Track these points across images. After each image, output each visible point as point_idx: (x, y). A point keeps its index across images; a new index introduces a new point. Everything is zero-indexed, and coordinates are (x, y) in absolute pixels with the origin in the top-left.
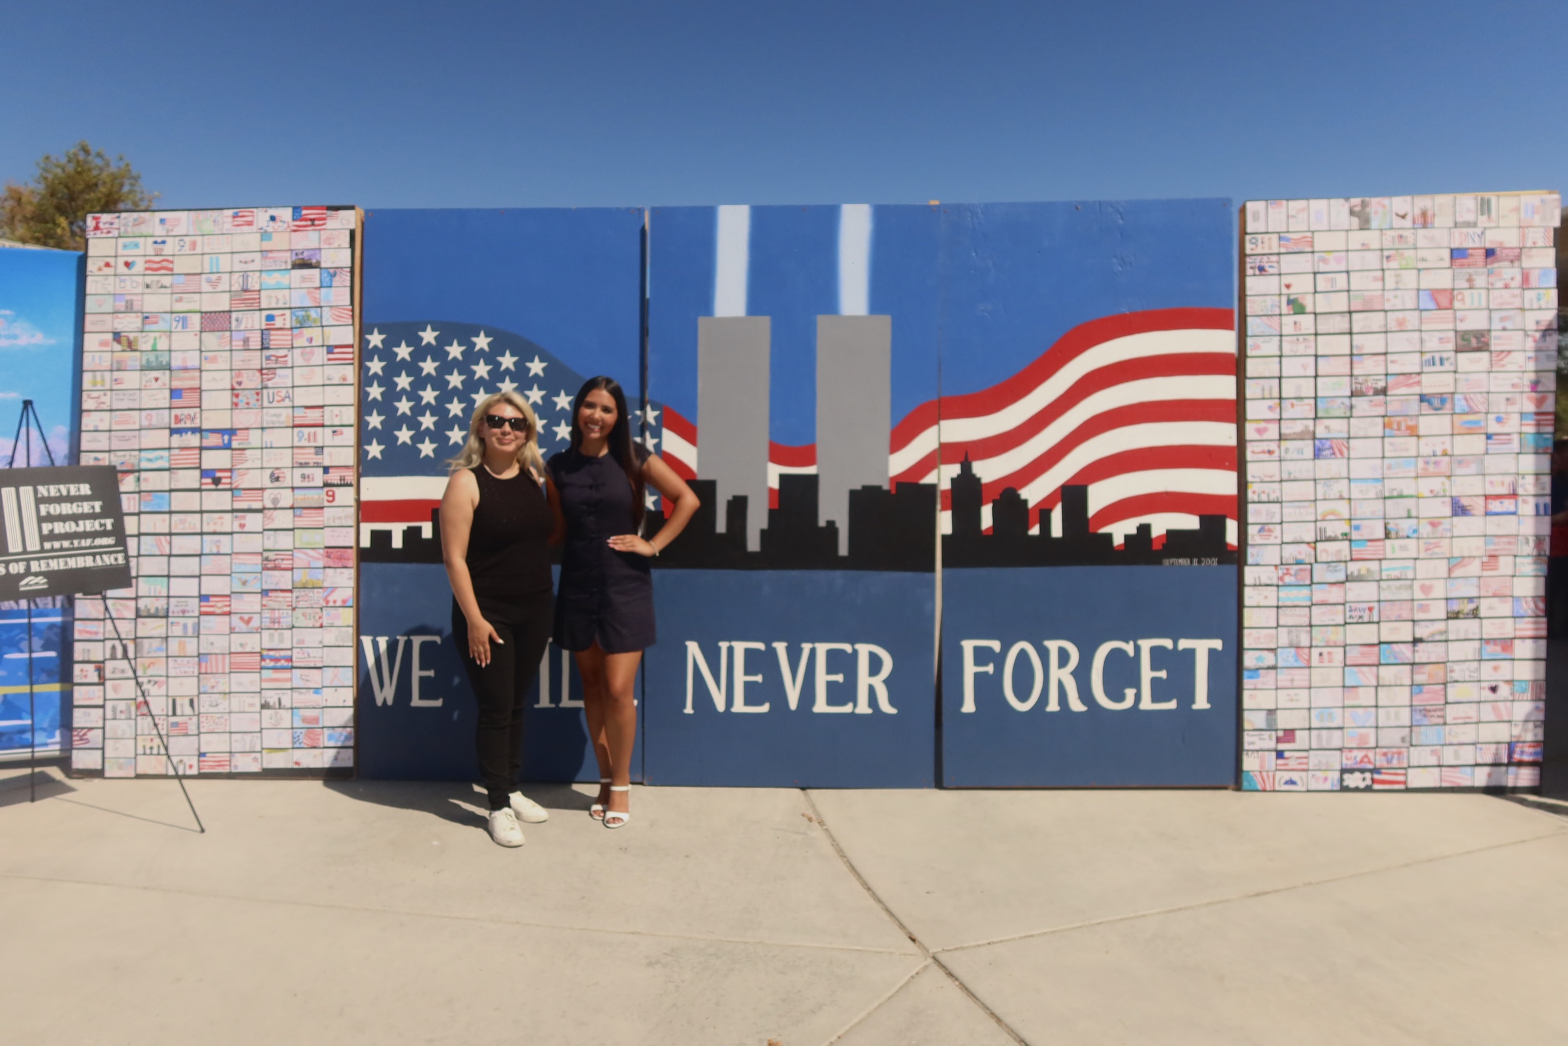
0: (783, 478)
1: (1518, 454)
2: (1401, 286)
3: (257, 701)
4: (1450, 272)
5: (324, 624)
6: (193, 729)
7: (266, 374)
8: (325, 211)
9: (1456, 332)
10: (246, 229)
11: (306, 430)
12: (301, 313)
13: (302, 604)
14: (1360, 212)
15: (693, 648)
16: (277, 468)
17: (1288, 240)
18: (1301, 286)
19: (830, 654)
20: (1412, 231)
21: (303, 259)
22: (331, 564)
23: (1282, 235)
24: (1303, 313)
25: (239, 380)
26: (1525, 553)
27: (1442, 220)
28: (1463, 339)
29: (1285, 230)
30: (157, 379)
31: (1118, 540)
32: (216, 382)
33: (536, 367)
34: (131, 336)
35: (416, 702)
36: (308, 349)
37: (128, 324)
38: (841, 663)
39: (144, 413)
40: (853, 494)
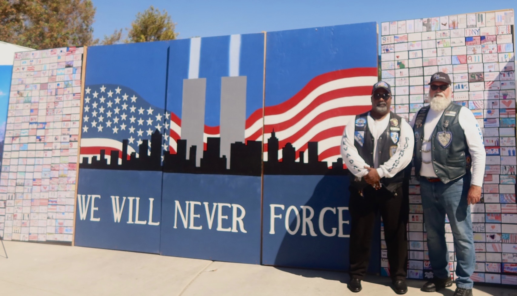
0: (209, 139)
1: (499, 128)
2: (444, 55)
3: (46, 216)
4: (466, 47)
5: (67, 190)
6: (28, 225)
7: (56, 104)
8: (75, 48)
9: (468, 73)
10: (54, 55)
11: (66, 122)
12: (67, 83)
13: (61, 183)
14: (427, 24)
15: (177, 203)
16: (57, 136)
17: (397, 37)
18: (403, 57)
19: (223, 207)
20: (449, 31)
21: (68, 65)
22: (70, 169)
23: (395, 36)
24: (404, 68)
25: (49, 106)
26: (504, 173)
27: (462, 25)
28: (472, 77)
29: (396, 33)
30: (27, 106)
31: (330, 165)
32: (42, 106)
33: (134, 99)
34: (22, 92)
35: (92, 219)
36: (68, 95)
37: (21, 88)
38: (227, 211)
39: (23, 117)
40: (232, 145)
